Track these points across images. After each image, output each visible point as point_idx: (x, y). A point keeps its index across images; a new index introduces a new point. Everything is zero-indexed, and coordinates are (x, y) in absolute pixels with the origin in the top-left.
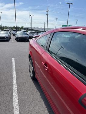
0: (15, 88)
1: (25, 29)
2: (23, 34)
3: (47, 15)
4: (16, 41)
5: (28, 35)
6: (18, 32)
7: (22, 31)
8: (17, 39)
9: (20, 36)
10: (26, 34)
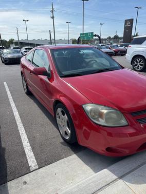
0: (10, 97)
1: (16, 43)
2: (14, 53)
3: (53, 18)
4: (4, 64)
5: (22, 53)
6: (5, 51)
7: (12, 48)
8: (6, 61)
9: (9, 56)
10: (18, 52)
